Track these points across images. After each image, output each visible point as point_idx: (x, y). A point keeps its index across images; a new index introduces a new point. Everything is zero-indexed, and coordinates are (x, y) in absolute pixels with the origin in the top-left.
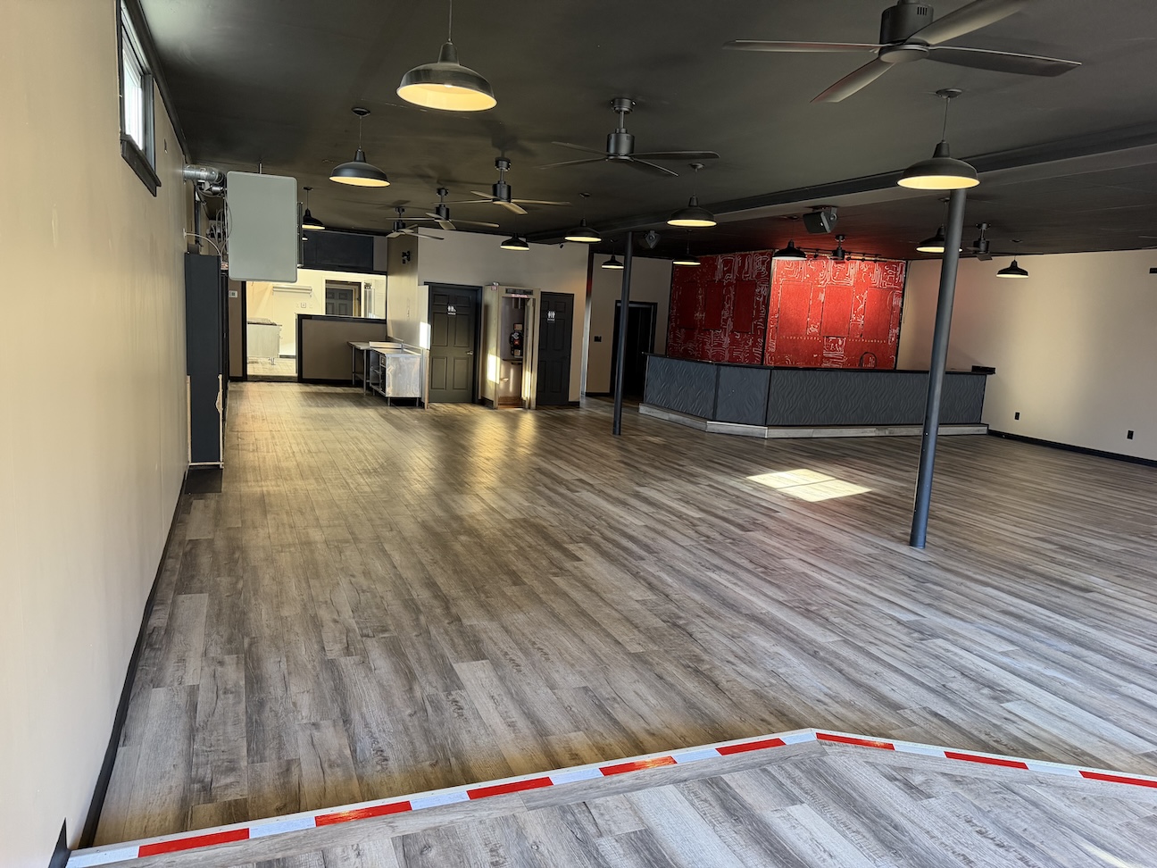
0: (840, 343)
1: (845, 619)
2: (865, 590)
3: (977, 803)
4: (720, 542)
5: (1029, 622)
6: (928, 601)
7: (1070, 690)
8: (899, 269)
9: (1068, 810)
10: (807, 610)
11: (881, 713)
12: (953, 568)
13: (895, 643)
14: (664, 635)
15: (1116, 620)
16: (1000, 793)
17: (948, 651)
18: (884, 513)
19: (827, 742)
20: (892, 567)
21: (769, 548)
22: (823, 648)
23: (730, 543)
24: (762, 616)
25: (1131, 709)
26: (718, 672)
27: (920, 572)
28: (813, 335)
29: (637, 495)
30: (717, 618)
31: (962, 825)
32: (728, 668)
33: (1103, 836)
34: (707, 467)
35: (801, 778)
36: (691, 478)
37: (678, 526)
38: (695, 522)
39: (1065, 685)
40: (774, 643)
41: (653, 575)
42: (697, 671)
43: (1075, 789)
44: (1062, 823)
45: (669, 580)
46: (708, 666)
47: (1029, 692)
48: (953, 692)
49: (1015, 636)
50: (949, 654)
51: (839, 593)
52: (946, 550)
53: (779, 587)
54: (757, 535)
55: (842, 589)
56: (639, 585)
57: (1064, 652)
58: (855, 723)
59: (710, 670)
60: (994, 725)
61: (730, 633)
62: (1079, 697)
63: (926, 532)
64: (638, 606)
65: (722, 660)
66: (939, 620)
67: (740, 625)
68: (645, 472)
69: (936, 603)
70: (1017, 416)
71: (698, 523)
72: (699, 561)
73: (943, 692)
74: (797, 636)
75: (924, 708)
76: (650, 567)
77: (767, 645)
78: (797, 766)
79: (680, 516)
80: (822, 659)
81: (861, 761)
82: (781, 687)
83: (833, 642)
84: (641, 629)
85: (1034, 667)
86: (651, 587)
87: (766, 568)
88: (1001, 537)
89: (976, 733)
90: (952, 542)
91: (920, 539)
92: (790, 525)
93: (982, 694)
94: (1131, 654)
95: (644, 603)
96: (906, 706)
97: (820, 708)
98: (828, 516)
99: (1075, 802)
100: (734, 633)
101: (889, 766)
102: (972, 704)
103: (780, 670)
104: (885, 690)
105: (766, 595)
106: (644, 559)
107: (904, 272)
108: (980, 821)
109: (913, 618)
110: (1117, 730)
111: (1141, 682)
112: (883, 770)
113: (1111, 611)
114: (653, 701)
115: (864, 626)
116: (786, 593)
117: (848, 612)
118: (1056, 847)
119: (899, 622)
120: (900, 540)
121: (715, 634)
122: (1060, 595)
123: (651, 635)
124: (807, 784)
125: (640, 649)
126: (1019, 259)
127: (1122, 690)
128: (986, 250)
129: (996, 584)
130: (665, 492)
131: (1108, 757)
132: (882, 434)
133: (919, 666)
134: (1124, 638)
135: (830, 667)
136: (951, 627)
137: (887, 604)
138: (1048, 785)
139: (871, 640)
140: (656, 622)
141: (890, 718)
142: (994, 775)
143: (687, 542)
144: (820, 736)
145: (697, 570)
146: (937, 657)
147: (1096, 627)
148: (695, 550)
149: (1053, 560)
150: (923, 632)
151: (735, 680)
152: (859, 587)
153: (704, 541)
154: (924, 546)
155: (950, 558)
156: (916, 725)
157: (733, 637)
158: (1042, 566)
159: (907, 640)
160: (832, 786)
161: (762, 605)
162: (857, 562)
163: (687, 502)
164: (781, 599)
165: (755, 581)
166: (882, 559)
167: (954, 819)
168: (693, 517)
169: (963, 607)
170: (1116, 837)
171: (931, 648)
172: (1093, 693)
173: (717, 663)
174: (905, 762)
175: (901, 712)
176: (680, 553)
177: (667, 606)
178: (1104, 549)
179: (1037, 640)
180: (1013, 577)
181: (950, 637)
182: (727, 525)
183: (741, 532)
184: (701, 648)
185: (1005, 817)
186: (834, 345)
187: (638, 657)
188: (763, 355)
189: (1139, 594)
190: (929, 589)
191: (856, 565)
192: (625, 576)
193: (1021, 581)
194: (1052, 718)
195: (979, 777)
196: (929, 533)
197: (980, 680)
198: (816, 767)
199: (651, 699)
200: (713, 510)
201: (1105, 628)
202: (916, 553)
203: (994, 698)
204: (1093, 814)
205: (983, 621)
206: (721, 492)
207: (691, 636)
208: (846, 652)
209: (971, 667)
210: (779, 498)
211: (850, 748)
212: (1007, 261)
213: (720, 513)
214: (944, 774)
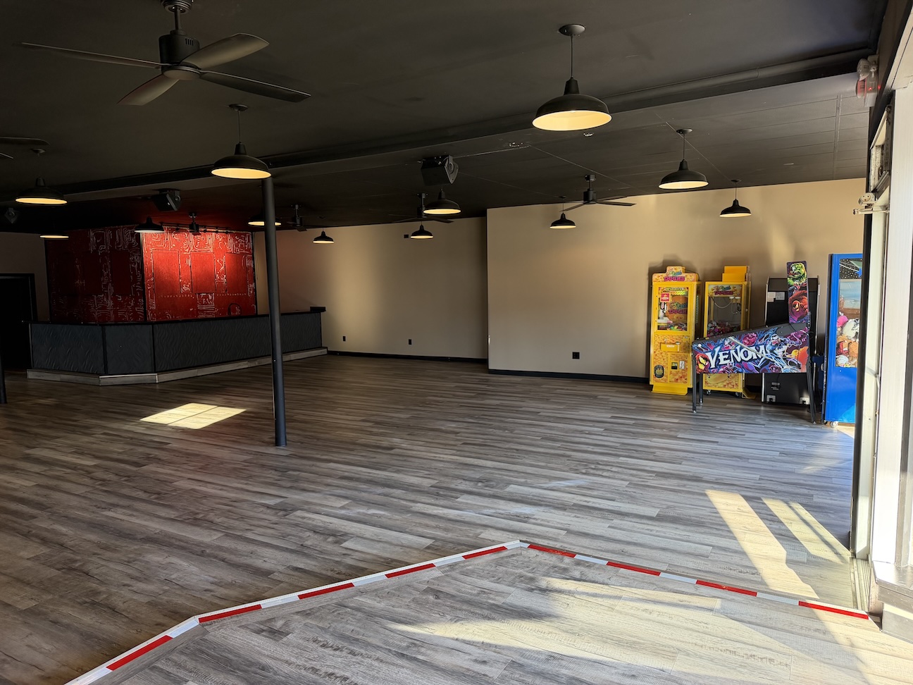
0: (210, 298)
1: (226, 517)
2: (242, 489)
3: (320, 625)
4: (116, 482)
5: (358, 480)
6: (289, 484)
7: (384, 520)
8: (247, 239)
9: (379, 604)
10: (196, 519)
11: (256, 583)
12: (307, 455)
13: (265, 524)
14: (59, 582)
15: (408, 463)
16: (336, 611)
17: (304, 518)
18: (256, 426)
19: (208, 622)
20: (263, 466)
21: (161, 476)
22: (208, 546)
23: (126, 481)
24: (156, 536)
25: (418, 520)
26: (114, 598)
27: (283, 464)
28: (187, 293)
29: (27, 458)
30: (114, 550)
31: (312, 645)
32: (125, 592)
33: (400, 614)
34: (101, 418)
35: (186, 661)
36: (86, 430)
37: (73, 478)
38: (91, 469)
39: (380, 517)
40: (166, 555)
41: (46, 530)
42: (93, 604)
43: (383, 588)
44: (376, 616)
45: (64, 529)
46: (105, 596)
47: (358, 530)
48: (308, 547)
49: (349, 493)
50: (305, 520)
51: (222, 498)
52: (302, 443)
53: (170, 507)
54: (152, 467)
55: (224, 494)
56: (31, 542)
57: (379, 495)
58: (236, 598)
59: (107, 599)
60: (337, 562)
61: (126, 559)
62: (390, 522)
63: (286, 433)
64: (29, 564)
65: (118, 586)
66: (297, 497)
67: (136, 550)
68: (36, 434)
69: (295, 485)
70: (344, 338)
71: (94, 470)
72: (94, 504)
73: (302, 551)
74: (187, 543)
75: (288, 567)
76: (43, 523)
77: (160, 559)
78: (182, 653)
79: (74, 467)
80: (209, 555)
81: (235, 627)
82: (173, 590)
83: (216, 539)
84: (34, 584)
85: (361, 511)
86: (44, 541)
87: (159, 494)
88: (339, 425)
89: (324, 572)
90: (306, 437)
91: (283, 439)
92: (180, 452)
93: (329, 542)
94: (416, 483)
95: (36, 558)
96: (274, 570)
97: (207, 596)
98: (211, 437)
99: (383, 597)
100: (130, 558)
101: (257, 623)
102: (321, 552)
103: (173, 577)
104: (259, 563)
105: (159, 517)
106: (36, 518)
107: (251, 241)
108: (323, 637)
109: (278, 500)
110: (410, 537)
111: (423, 500)
112: (252, 628)
113: (405, 458)
114: (47, 647)
115: (242, 518)
116: (177, 510)
117: (229, 511)
118: (372, 634)
119: (268, 507)
120: (268, 444)
121: (112, 565)
122: (376, 456)
123: (44, 586)
124: (190, 664)
125: (33, 603)
126: (325, 230)
127: (413, 509)
128: (301, 224)
129: (336, 459)
130: (58, 450)
131: (406, 558)
132: (252, 365)
133: (284, 536)
134: (413, 474)
135: (214, 560)
136: (306, 499)
137: (259, 495)
138: (366, 592)
139: (247, 528)
140: (52, 573)
141: (263, 584)
142: (332, 599)
143: (81, 490)
144: (201, 620)
145: (93, 512)
146: (297, 525)
147: (398, 471)
148: (89, 495)
149: (371, 433)
150: (286, 509)
151: (131, 599)
152: (237, 489)
153: (100, 485)
154: (286, 444)
155: (305, 448)
156: (282, 582)
157: (128, 563)
158: (364, 439)
159: (274, 519)
160: (212, 657)
161: (155, 526)
162: (235, 469)
163: (82, 454)
164: (173, 517)
165: (149, 507)
166: (255, 461)
167: (305, 643)
168: (88, 466)
169: (314, 482)
170: (407, 611)
171: (292, 520)
172: (397, 517)
173: (114, 590)
174: (269, 615)
175: (271, 576)
176: (74, 501)
177: (62, 554)
178: (400, 418)
179: (363, 491)
180: (347, 451)
181: (306, 507)
182: (123, 465)
183: (134, 469)
184: (98, 582)
185: (339, 626)
186: (206, 300)
187: (31, 612)
188: (145, 312)
189: (421, 443)
190: (290, 475)
191: (236, 472)
192: (15, 539)
193: (352, 452)
194: (372, 543)
195: (321, 605)
196: (288, 433)
197: (327, 532)
198: (199, 647)
199: (44, 645)
200: (109, 455)
201: (403, 470)
202: (282, 451)
203: (336, 542)
204: (394, 601)
205: (328, 488)
206: (116, 437)
207: (87, 574)
208: (228, 543)
209: (321, 524)
210: (170, 431)
211: (227, 620)
212: (318, 232)
213: (115, 456)
214: (298, 613)
